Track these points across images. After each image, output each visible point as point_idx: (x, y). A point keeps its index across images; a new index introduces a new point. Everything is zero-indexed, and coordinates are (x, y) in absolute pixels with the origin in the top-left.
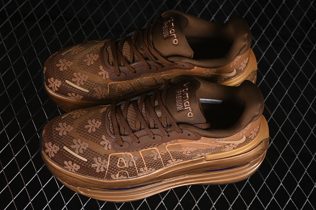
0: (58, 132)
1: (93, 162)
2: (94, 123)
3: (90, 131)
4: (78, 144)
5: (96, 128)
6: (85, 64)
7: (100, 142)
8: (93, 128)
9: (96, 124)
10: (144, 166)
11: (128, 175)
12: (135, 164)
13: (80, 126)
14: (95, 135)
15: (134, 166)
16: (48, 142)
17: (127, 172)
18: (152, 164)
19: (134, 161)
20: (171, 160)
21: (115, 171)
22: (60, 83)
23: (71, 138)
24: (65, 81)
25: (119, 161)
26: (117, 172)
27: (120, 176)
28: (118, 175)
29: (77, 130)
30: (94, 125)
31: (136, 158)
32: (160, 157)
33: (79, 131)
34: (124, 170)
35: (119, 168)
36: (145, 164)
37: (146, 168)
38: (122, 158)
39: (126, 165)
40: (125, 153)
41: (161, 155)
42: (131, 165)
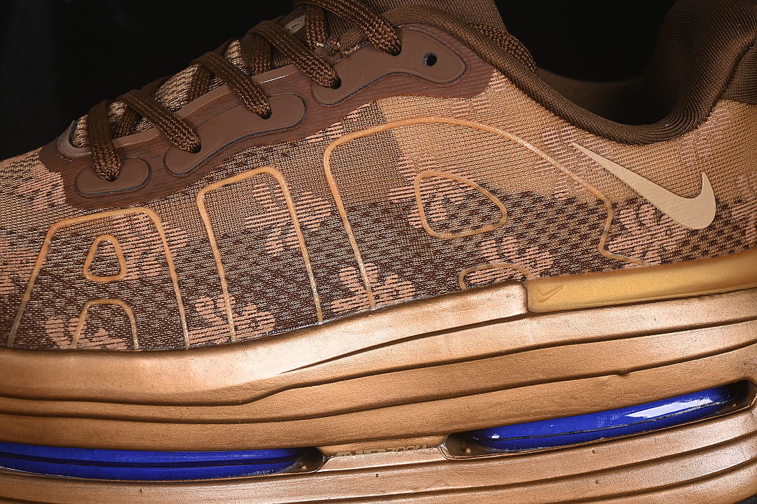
10: (216, 287)
11: (134, 330)
12: (172, 268)
15: (165, 281)
17: (128, 310)
18: (258, 278)
19: (168, 252)
20: (356, 265)
21: (71, 301)
25: (94, 248)
26: (80, 309)
27: (91, 330)
28: (79, 326)
31: (181, 240)
32: (297, 239)
34: (114, 296)
35: (90, 284)
36: (222, 273)
37: (226, 302)
38: (110, 239)
39: (128, 272)
40: (128, 211)
41: (303, 228)
42: (153, 272)
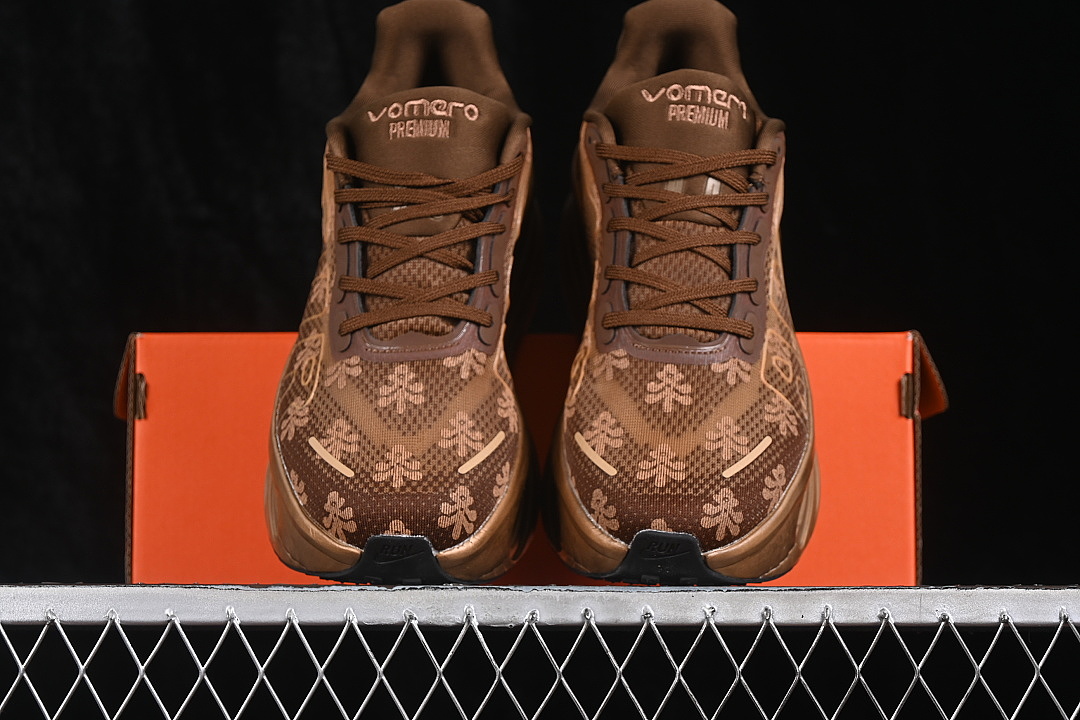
0: (671, 482)
1: (774, 426)
2: (660, 386)
3: (686, 401)
4: (719, 439)
5: (682, 383)
6: (415, 412)
7: (727, 384)
8: (677, 391)
9: (668, 381)
13: (659, 426)
14: (702, 391)
16: (700, 514)
22: (462, 490)
23: (698, 453)
24: (461, 476)
29: (673, 436)
30: (669, 386)
33: (679, 430)
